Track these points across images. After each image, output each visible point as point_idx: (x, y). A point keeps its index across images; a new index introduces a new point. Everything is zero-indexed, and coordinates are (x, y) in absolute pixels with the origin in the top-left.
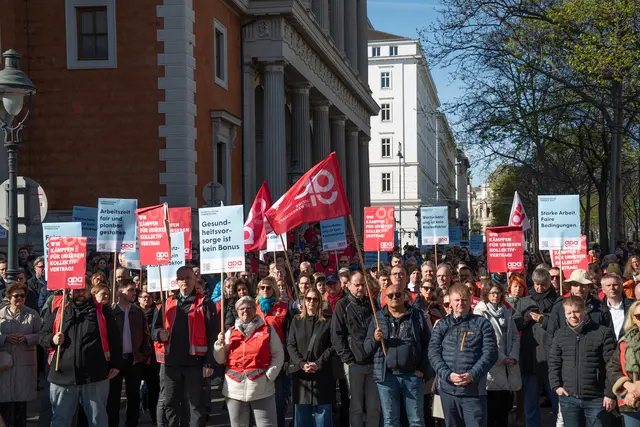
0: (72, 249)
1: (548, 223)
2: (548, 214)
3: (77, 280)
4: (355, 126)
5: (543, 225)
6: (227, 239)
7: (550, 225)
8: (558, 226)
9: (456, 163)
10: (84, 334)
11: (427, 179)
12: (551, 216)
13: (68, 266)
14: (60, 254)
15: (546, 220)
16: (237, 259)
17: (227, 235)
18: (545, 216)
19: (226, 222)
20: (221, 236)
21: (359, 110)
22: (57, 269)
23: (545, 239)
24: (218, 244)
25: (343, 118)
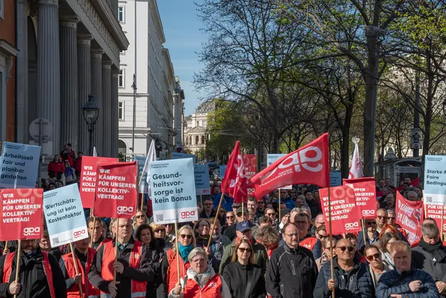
0: (28, 201)
1: (432, 180)
2: (434, 172)
3: (34, 230)
4: (110, 59)
5: (428, 182)
6: (179, 191)
7: (435, 183)
8: (442, 184)
9: (174, 94)
10: (34, 281)
11: (154, 109)
12: (436, 175)
13: (23, 217)
14: (14, 205)
15: (432, 178)
16: (190, 209)
17: (178, 187)
18: (431, 174)
19: (177, 175)
20: (172, 188)
21: (113, 45)
22: (11, 220)
23: (430, 195)
24: (171, 195)
25: (100, 52)
